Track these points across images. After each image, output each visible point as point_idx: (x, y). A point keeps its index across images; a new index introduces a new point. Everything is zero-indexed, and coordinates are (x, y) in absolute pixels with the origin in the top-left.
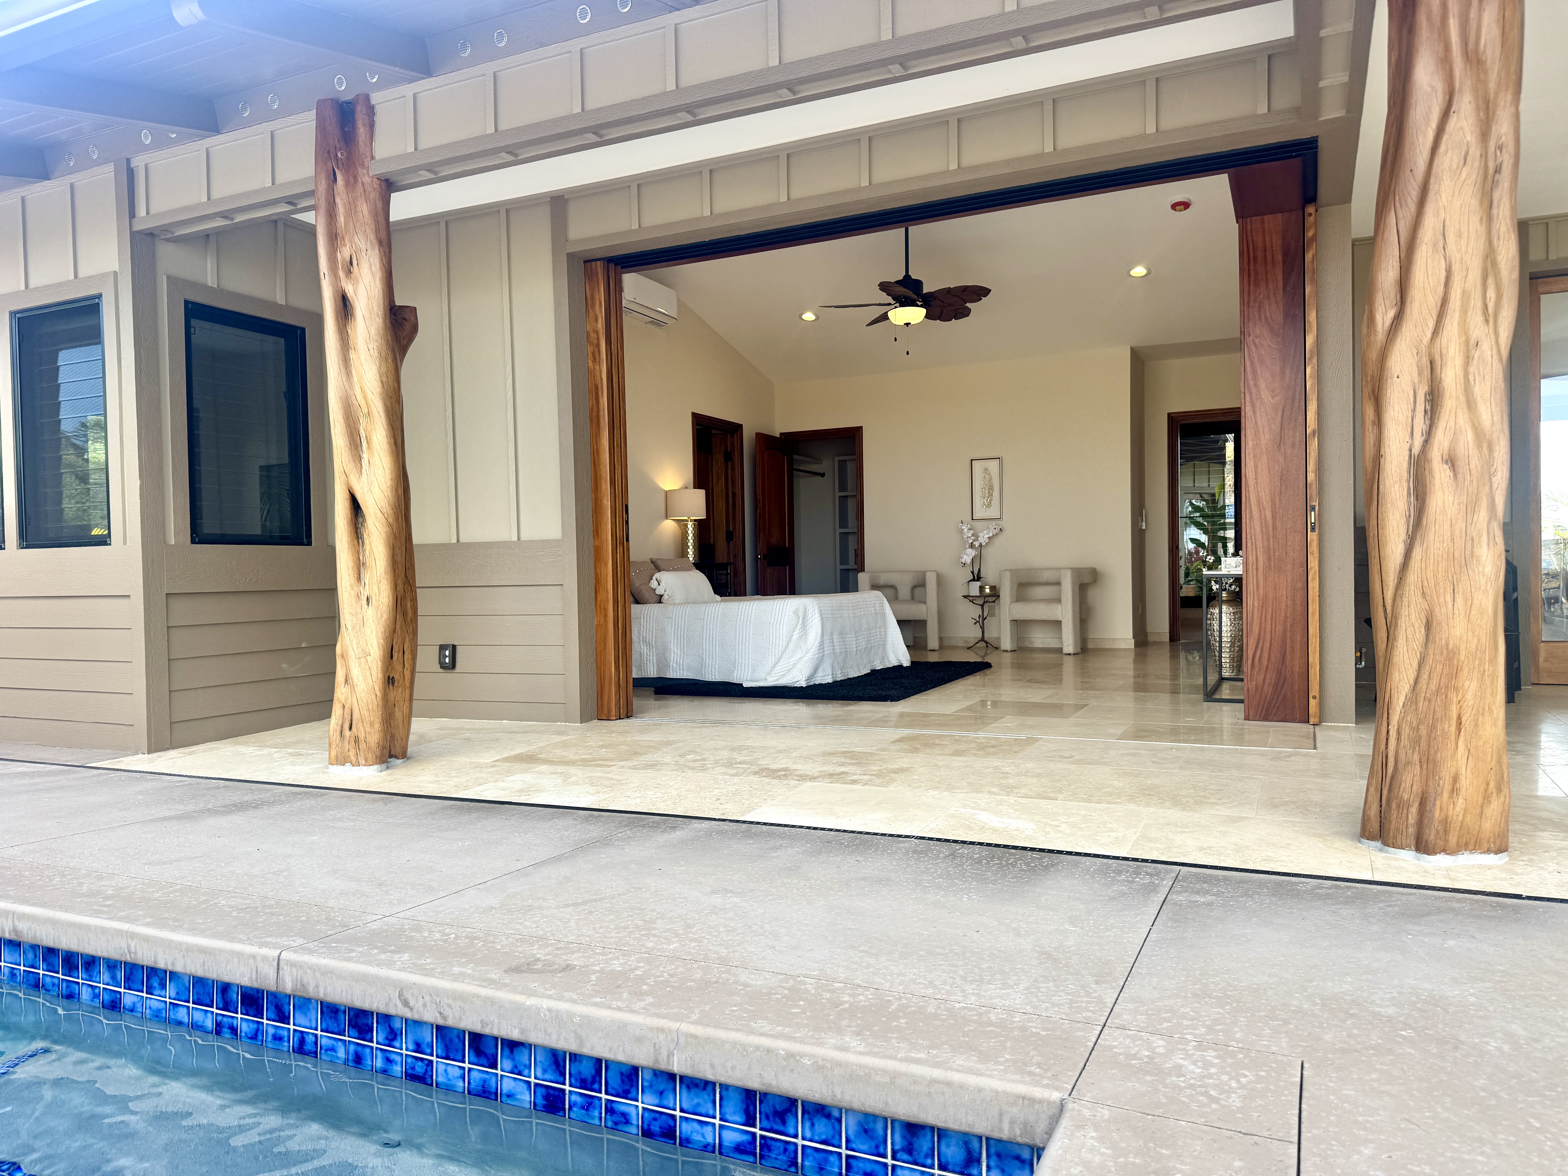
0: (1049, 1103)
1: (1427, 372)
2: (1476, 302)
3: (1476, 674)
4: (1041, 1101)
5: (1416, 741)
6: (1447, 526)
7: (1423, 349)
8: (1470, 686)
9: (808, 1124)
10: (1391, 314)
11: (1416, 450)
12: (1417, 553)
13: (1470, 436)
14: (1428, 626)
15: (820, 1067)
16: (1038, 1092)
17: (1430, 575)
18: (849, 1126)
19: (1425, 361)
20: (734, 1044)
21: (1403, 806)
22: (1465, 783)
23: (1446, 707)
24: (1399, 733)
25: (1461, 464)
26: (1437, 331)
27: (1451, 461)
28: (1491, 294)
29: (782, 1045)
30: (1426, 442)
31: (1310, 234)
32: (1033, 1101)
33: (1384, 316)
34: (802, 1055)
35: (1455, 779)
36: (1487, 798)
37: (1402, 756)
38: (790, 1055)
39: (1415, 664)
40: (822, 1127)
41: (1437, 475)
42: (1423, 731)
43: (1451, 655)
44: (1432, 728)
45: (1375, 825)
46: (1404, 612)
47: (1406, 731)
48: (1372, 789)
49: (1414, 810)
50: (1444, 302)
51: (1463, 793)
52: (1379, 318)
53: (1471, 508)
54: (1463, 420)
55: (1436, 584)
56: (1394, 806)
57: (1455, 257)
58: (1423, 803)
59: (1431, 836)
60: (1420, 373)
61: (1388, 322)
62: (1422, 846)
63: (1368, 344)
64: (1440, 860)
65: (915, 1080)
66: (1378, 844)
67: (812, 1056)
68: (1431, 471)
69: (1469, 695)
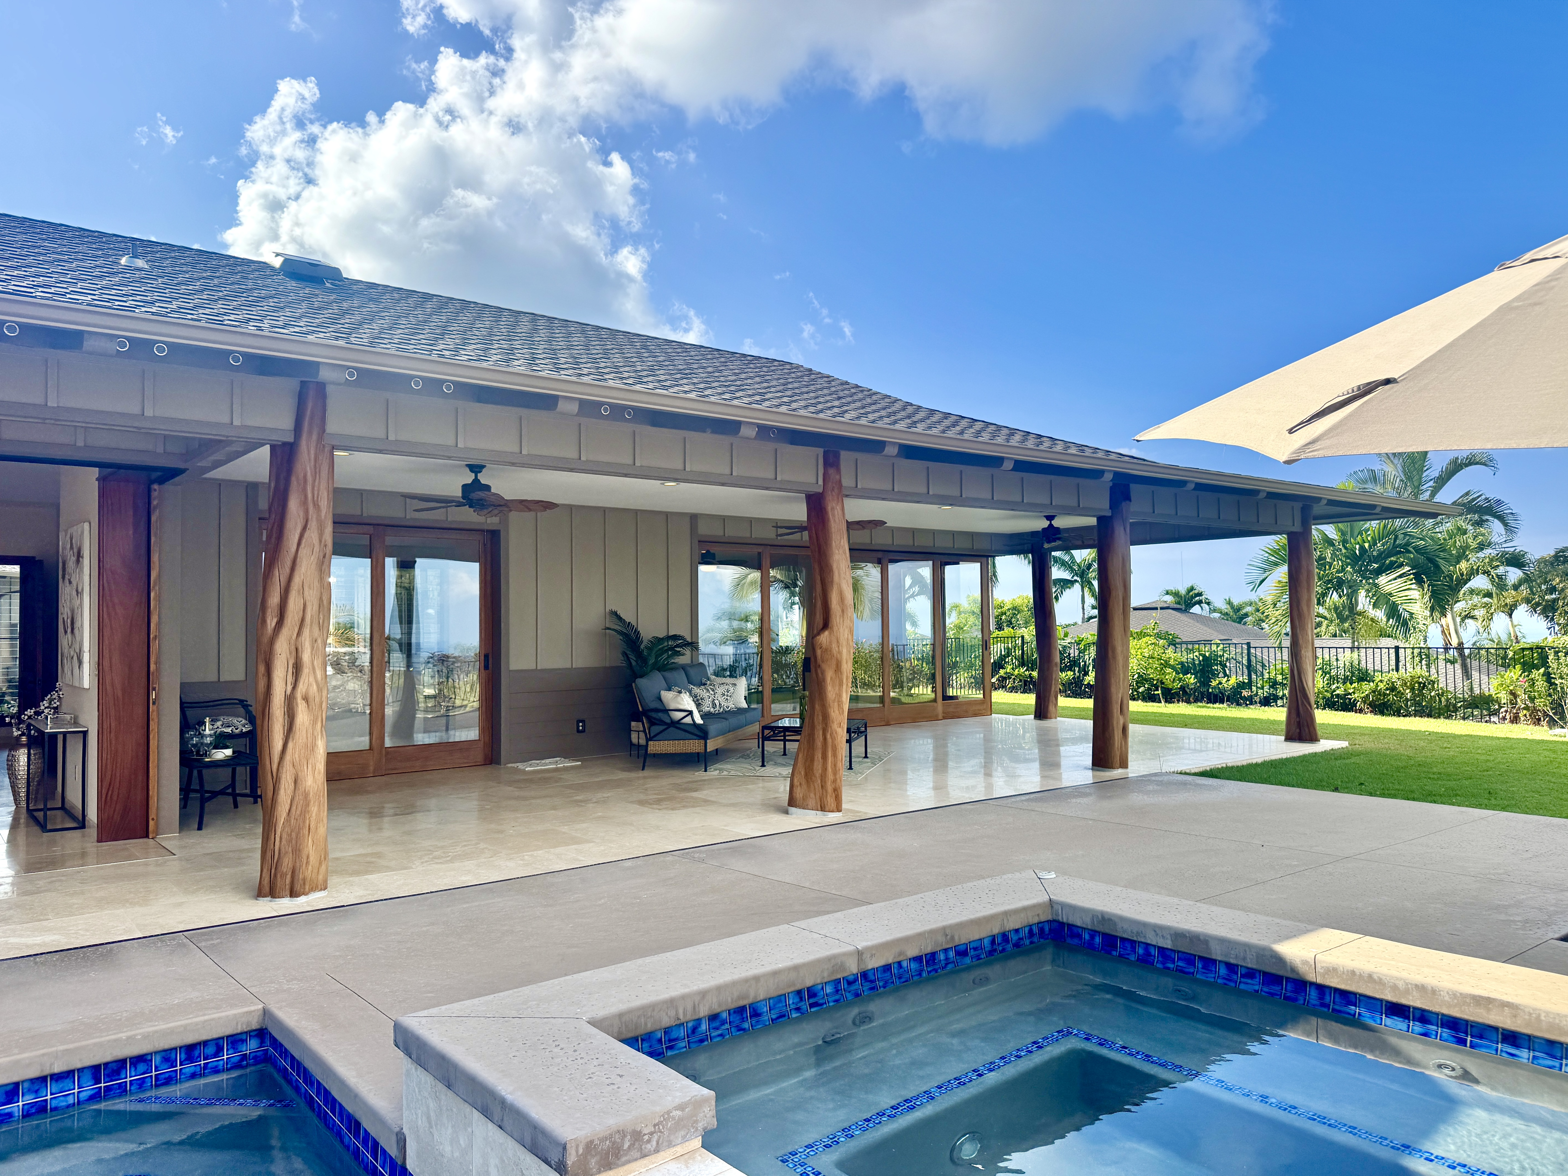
0: (258, 1010)
1: (294, 653)
2: (315, 621)
3: (317, 803)
4: (254, 1011)
5: (290, 841)
6: (304, 732)
7: (293, 642)
8: (314, 809)
9: (133, 1069)
10: (275, 620)
11: (288, 692)
12: (290, 745)
13: (315, 687)
14: (296, 782)
15: (146, 1037)
16: (252, 1008)
17: (297, 756)
18: (156, 1060)
19: (293, 648)
20: (95, 1044)
21: (284, 875)
22: (311, 859)
23: (304, 822)
24: (281, 838)
25: (311, 700)
26: (299, 634)
27: (306, 699)
28: (321, 616)
29: (123, 1036)
30: (294, 688)
31: (155, 502)
32: (251, 1012)
33: (271, 622)
34: (137, 1035)
35: (308, 857)
36: (320, 864)
37: (283, 850)
38: (129, 1038)
39: (289, 802)
40: (142, 1067)
41: (300, 706)
42: (294, 835)
43: (306, 795)
44: (298, 834)
45: (267, 889)
46: (284, 776)
47: (285, 836)
48: (265, 870)
49: (289, 877)
50: (303, 620)
51: (311, 863)
52: (269, 621)
53: (314, 722)
54: (312, 679)
55: (300, 760)
56: (279, 876)
57: (307, 597)
58: (293, 872)
59: (297, 887)
60: (290, 653)
61: (274, 624)
62: (293, 894)
63: (262, 634)
64: (302, 899)
65: (197, 1024)
66: (269, 898)
67: (140, 1034)
68: (297, 704)
69: (314, 815)
